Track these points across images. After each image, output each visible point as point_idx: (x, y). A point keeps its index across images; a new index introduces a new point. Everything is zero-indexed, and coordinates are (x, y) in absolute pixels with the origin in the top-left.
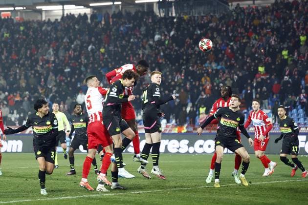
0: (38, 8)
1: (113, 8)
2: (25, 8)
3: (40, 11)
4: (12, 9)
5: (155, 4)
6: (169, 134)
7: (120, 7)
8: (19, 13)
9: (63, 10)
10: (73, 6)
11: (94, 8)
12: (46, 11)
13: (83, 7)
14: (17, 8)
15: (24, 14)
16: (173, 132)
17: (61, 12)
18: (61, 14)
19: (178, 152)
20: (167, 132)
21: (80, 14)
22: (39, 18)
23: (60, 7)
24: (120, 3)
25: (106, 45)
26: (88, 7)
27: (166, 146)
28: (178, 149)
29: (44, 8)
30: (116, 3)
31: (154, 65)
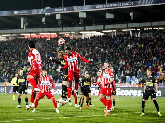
0: (81, 32)
1: (113, 33)
2: (75, 33)
3: (81, 34)
4: (69, 33)
5: (131, 32)
6: (134, 88)
7: (116, 32)
8: (72, 35)
9: (91, 34)
10: (95, 32)
11: (105, 33)
12: (84, 34)
13: (99, 32)
14: (71, 33)
15: (75, 35)
16: (136, 87)
17: (90, 34)
18: (90, 35)
19: (137, 96)
20: (134, 87)
21: (98, 35)
22: (81, 37)
23: (90, 32)
24: (115, 31)
25: (109, 49)
26: (102, 32)
27: (132, 93)
28: (137, 94)
29: (83, 33)
30: (114, 31)
31: (129, 58)
